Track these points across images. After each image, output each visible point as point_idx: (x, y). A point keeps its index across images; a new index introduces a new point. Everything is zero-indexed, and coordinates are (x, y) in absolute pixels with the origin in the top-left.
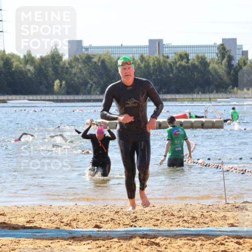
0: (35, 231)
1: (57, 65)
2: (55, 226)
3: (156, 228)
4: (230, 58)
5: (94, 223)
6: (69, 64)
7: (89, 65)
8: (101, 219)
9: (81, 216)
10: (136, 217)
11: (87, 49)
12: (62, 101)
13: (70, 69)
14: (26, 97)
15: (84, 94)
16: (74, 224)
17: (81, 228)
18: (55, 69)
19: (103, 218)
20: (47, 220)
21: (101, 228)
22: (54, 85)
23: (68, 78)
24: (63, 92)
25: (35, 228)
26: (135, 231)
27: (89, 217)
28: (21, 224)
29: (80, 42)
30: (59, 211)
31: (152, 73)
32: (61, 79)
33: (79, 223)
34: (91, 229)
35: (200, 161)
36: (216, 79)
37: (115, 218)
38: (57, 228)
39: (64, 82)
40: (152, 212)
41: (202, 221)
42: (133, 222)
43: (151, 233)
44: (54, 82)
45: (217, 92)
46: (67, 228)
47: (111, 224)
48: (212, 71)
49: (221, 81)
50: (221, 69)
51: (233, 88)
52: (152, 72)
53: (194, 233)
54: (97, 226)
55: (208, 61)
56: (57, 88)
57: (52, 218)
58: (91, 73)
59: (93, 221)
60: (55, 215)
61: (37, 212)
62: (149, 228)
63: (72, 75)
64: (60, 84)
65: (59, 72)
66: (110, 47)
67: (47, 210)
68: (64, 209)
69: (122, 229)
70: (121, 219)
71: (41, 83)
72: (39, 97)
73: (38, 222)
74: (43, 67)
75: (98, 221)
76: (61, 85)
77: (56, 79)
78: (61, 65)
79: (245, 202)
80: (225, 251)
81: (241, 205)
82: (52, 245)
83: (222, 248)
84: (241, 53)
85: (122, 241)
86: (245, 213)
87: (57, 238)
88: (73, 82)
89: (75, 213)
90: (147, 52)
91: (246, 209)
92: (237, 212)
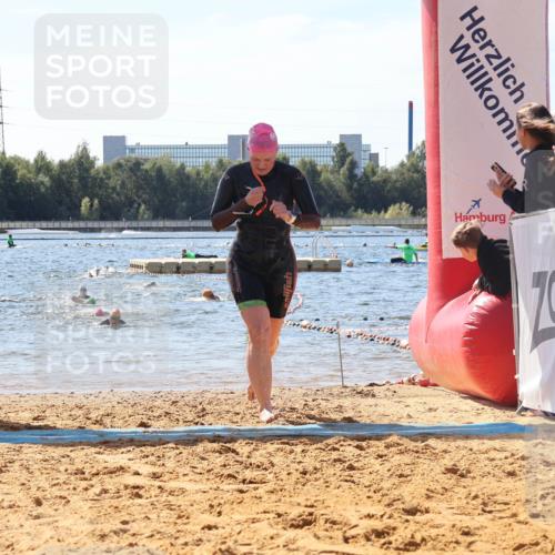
0: (45, 432)
1: (85, 175)
2: (78, 425)
3: (234, 426)
4: (354, 165)
5: (138, 419)
6: (104, 173)
7: (135, 175)
8: (150, 413)
9: (118, 408)
10: (204, 410)
11: (132, 150)
12: (92, 230)
13: (107, 181)
15: (128, 219)
16: (107, 421)
17: (118, 427)
18: (82, 179)
19: (152, 411)
20: (66, 414)
21: (149, 427)
22: (81, 206)
23: (102, 195)
24: (95, 216)
25: (47, 427)
26: (202, 431)
27: (130, 411)
28: (24, 422)
29: (123, 139)
30: (85, 402)
32: (91, 195)
33: (115, 419)
34: (133, 429)
35: (304, 323)
36: (331, 196)
37: (171, 412)
38: (80, 427)
39: (96, 201)
42: (199, 417)
44: (81, 201)
45: (332, 216)
46: (96, 428)
47: (164, 421)
48: (324, 184)
49: (337, 200)
50: (338, 180)
51: (356, 210)
53: (293, 433)
54: (143, 425)
55: (319, 168)
56: (86, 209)
57: (73, 413)
58: (139, 187)
59: (137, 416)
60: (77, 407)
61: (50, 404)
62: (223, 427)
63: (110, 191)
64: (90, 204)
65: (90, 185)
66: (168, 147)
67: (66, 400)
68: (92, 397)
69: (182, 428)
70: (180, 412)
71: (60, 203)
72: (57, 225)
73: (51, 419)
74: (64, 177)
75: (144, 417)
76: (92, 206)
77: (83, 197)
78: (92, 174)
79: (371, 385)
80: (339, 460)
81: (365, 389)
82: (72, 455)
83: (335, 455)
84: (368, 157)
85: (181, 447)
86: (370, 401)
87: (80, 443)
88: (110, 201)
89: (109, 404)
90: (224, 154)
91: (374, 396)
92: (358, 400)
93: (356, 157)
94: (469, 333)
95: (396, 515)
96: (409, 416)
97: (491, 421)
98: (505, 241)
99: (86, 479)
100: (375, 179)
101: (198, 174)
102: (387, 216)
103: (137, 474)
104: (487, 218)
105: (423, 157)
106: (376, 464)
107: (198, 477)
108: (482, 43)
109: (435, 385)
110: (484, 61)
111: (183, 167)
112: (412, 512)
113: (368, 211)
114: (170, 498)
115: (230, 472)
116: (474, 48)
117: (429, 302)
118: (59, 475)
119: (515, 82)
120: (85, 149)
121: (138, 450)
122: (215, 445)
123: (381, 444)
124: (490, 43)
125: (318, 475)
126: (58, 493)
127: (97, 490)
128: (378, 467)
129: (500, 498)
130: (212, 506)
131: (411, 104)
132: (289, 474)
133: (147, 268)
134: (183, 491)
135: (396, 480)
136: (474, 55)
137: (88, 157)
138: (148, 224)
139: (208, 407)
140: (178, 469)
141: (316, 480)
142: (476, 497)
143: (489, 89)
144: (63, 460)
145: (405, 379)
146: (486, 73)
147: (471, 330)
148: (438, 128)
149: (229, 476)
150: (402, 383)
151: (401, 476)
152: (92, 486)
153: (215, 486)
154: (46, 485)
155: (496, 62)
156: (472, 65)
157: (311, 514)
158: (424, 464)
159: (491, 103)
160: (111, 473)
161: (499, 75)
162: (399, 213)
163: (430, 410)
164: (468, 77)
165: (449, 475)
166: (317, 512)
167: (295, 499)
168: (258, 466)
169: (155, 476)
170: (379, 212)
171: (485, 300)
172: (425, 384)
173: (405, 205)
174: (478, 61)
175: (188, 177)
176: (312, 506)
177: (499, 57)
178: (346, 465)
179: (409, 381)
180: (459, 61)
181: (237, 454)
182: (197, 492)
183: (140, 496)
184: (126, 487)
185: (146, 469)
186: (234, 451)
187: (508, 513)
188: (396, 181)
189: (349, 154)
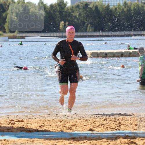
0: (45, 133)
1: (62, 10)
2: (60, 130)
5: (89, 127)
6: (71, 9)
8: (94, 124)
9: (79, 122)
10: (120, 123)
13: (72, 13)
14: (40, 34)
15: (82, 31)
16: (74, 128)
17: (79, 131)
18: (61, 12)
19: (95, 123)
20: (54, 125)
21: (94, 131)
22: (60, 26)
23: (70, 20)
25: (45, 131)
27: (85, 123)
28: (35, 128)
30: (63, 119)
31: (133, 16)
32: (65, 20)
33: (77, 127)
34: (86, 132)
37: (104, 124)
38: (61, 131)
39: (67, 23)
40: (132, 119)
42: (118, 126)
43: (131, 134)
44: (60, 23)
47: (101, 128)
52: (133, 14)
54: (91, 130)
56: (62, 27)
57: (58, 124)
58: (87, 16)
59: (88, 126)
60: (59, 121)
61: (46, 119)
62: (129, 131)
63: (74, 18)
64: (64, 24)
67: (54, 117)
68: (66, 117)
69: (109, 132)
70: (109, 124)
71: (50, 24)
72: (48, 34)
73: (47, 127)
74: (52, 12)
75: (91, 126)
78: (65, 10)
85: (109, 141)
87: (61, 139)
88: (74, 23)
89: (75, 120)
101: (116, 9)
111: (108, 6)
121: (89, 142)
122: (126, 140)
133: (91, 55)
137: (63, 2)
138: (91, 34)
139: (122, 122)
175: (111, 11)
186: (135, 143)
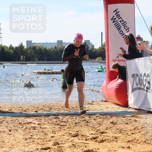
1: (22, 50)
3: (59, 112)
4: (88, 48)
5: (35, 110)
6: (27, 50)
7: (34, 50)
8: (38, 109)
9: (30, 107)
10: (51, 108)
11: (33, 44)
12: (24, 64)
13: (27, 52)
15: (33, 61)
16: (27, 111)
17: (30, 112)
20: (17, 109)
21: (38, 112)
22: (21, 58)
23: (26, 55)
24: (24, 60)
25: (12, 112)
26: (50, 113)
27: (33, 108)
29: (31, 41)
30: (22, 106)
32: (23, 55)
33: (29, 110)
37: (43, 108)
38: (21, 112)
39: (25, 57)
41: (76, 109)
42: (50, 110)
46: (24, 112)
47: (41, 111)
54: (36, 112)
57: (19, 109)
58: (35, 53)
60: (20, 107)
61: (13, 106)
62: (56, 112)
63: (28, 54)
65: (23, 52)
66: (42, 43)
67: (17, 105)
68: (24, 105)
69: (46, 112)
71: (16, 57)
72: (15, 62)
73: (13, 110)
74: (17, 51)
76: (23, 58)
77: (21, 55)
78: (24, 50)
79: (92, 102)
80: (84, 120)
81: (91, 103)
82: (19, 119)
83: (83, 119)
84: (91, 46)
85: (46, 117)
86: (92, 106)
87: (21, 116)
88: (28, 56)
89: (28, 107)
90: (56, 45)
91: (93, 104)
92: (89, 105)
93: (88, 46)
94: (116, 89)
95: (98, 134)
96: (102, 109)
97: (122, 110)
98: (125, 66)
99: (22, 125)
100: (93, 51)
101: (50, 50)
102: (96, 60)
103: (35, 124)
104: (121, 61)
105: (105, 46)
106: (94, 121)
107: (50, 125)
108: (119, 18)
109: (108, 102)
110: (119, 22)
111: (46, 48)
112: (102, 133)
113: (91, 59)
114: (43, 130)
115: (58, 123)
116: (117, 19)
117: (106, 81)
118: (15, 124)
119: (127, 27)
120: (22, 44)
121: (35, 118)
122: (54, 117)
123: (95, 116)
124: (121, 18)
125: (79, 124)
126: (15, 129)
127: (25, 128)
128: (94, 122)
129: (124, 129)
130: (53, 132)
131: (102, 33)
132: (72, 124)
133: (37, 73)
134: (46, 128)
135: (98, 125)
136: (117, 21)
137: (22, 46)
139: (52, 107)
140: (45, 123)
141: (79, 125)
142: (118, 129)
143: (121, 29)
144: (16, 120)
145: (101, 100)
146: (120, 25)
147: (117, 88)
148: (108, 39)
149: (57, 124)
150: (100, 101)
151: (100, 124)
152: (24, 127)
153: (54, 127)
154: (12, 127)
155: (122, 22)
156: (117, 23)
157: (77, 134)
158: (105, 121)
159: (121, 32)
160: (28, 123)
161: (123, 26)
162: (99, 60)
163: (107, 108)
164: (115, 26)
165: (111, 124)
166: (79, 133)
167: (74, 130)
168: (64, 122)
169: (39, 124)
170: (94, 59)
171: (120, 81)
172: (106, 101)
173: (100, 58)
174: (118, 22)
175: (47, 51)
176: (78, 132)
177: (123, 21)
178: (86, 121)
179: (102, 101)
180: (113, 22)
181: (59, 119)
182: (49, 128)
183: (35, 129)
184: (32, 127)
185: (37, 123)
186: (59, 118)
187: (126, 133)
188: (98, 52)
189: (87, 45)
